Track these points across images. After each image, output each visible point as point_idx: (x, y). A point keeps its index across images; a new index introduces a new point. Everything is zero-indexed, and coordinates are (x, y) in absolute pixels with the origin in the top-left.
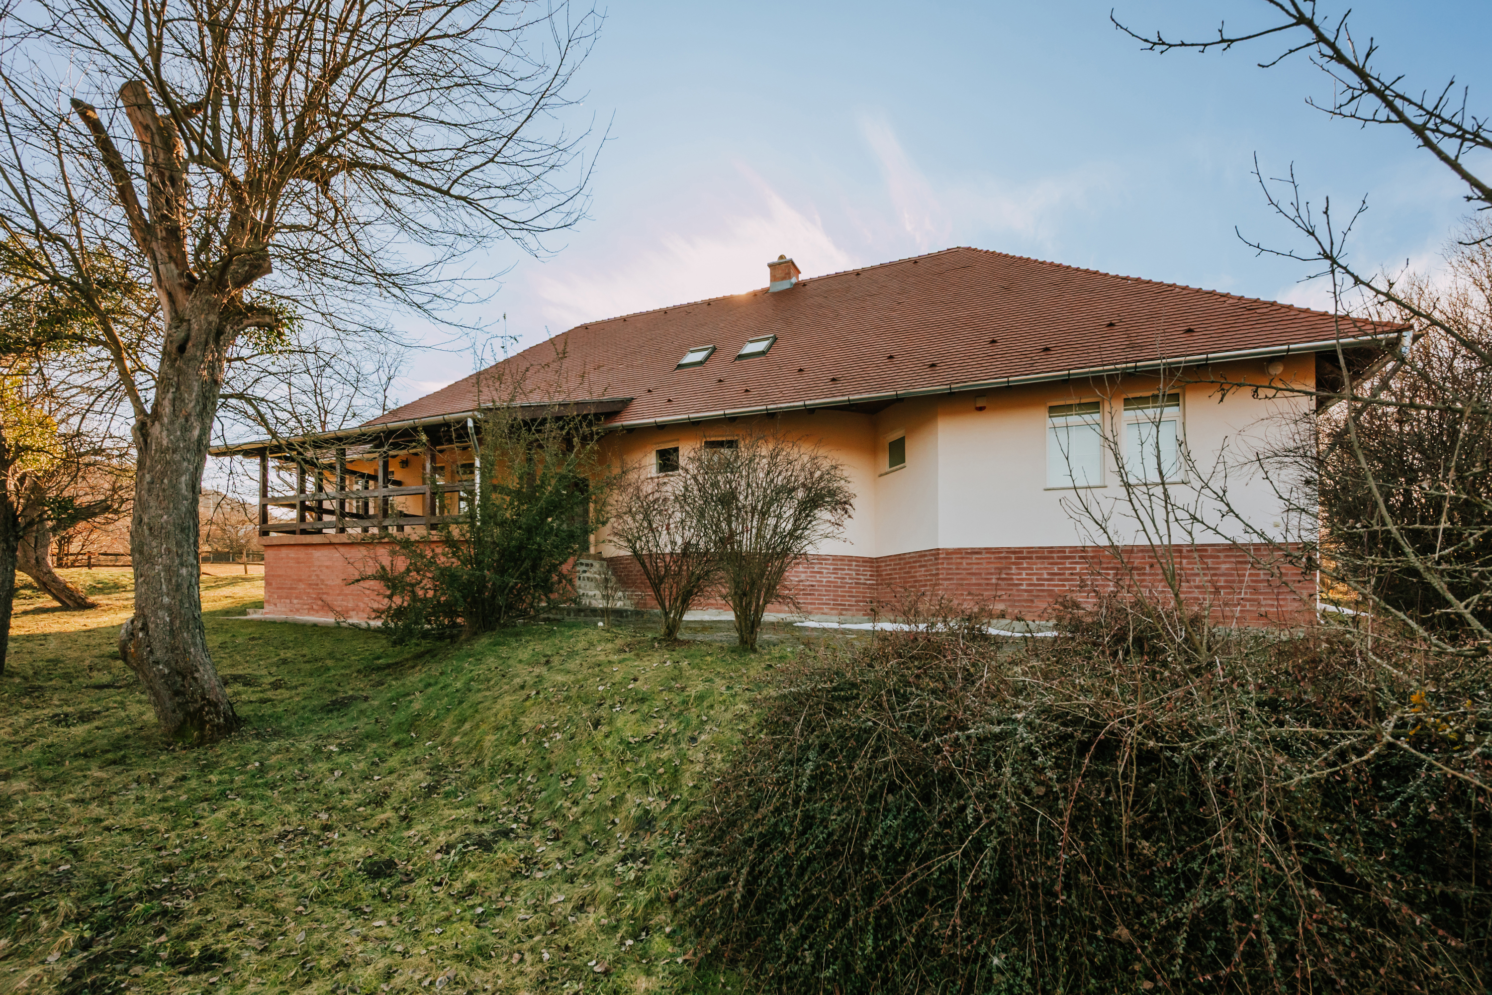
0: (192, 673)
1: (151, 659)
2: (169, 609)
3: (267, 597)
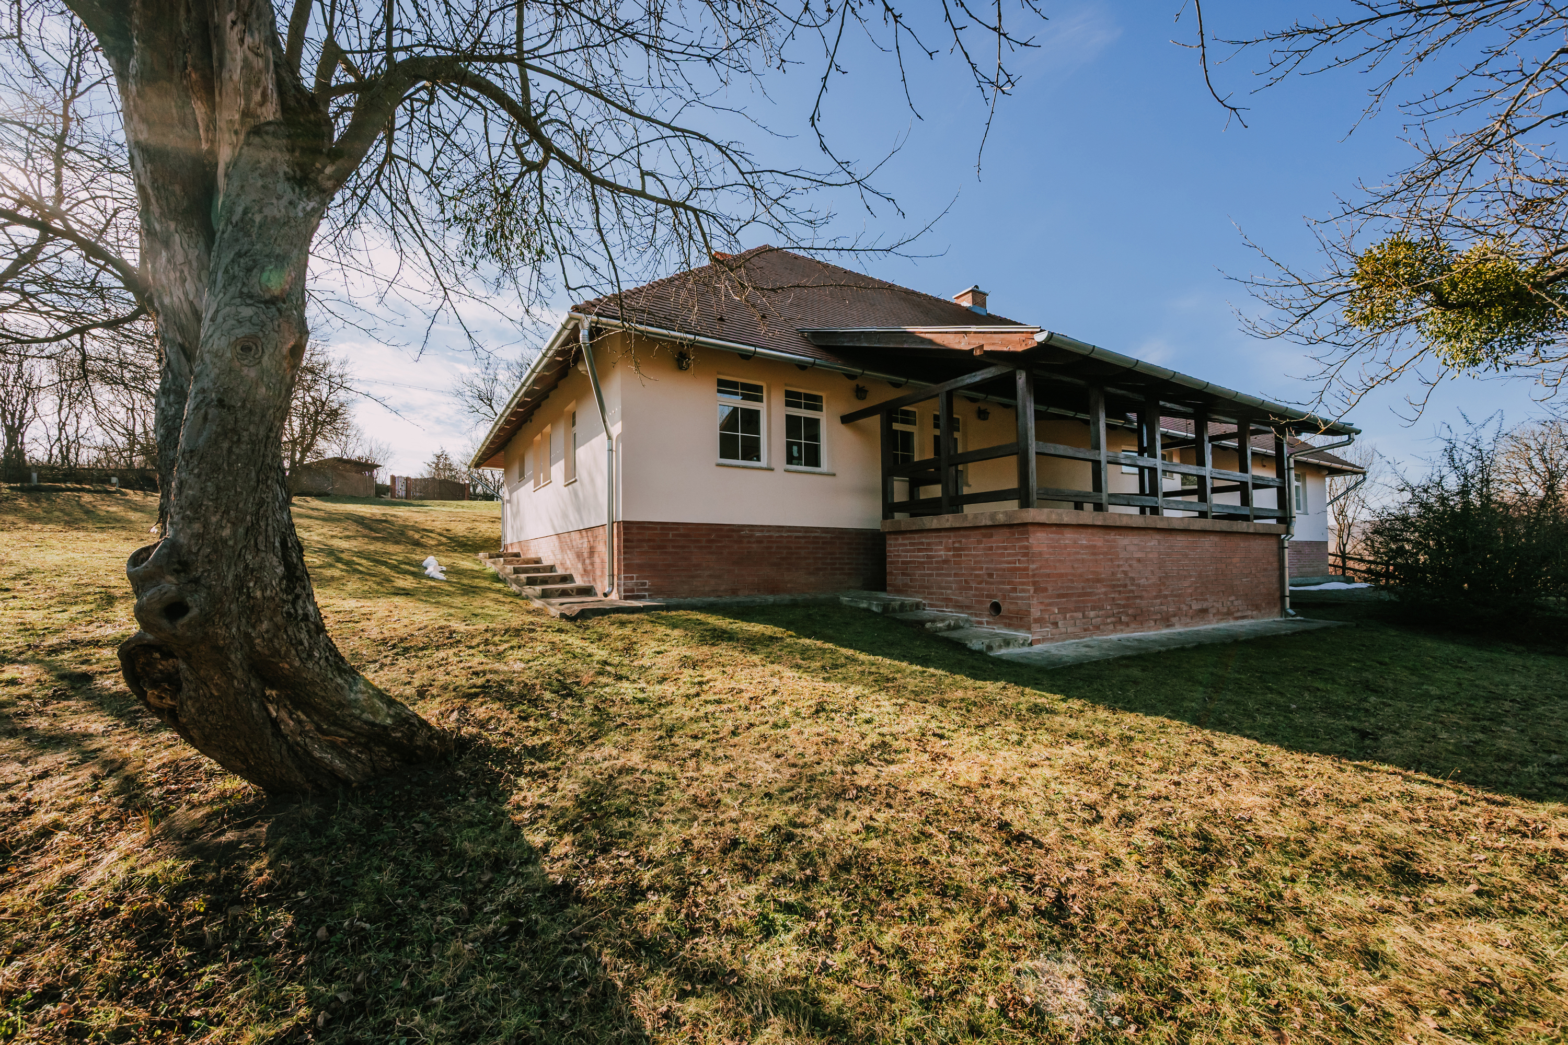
3: (1035, 612)
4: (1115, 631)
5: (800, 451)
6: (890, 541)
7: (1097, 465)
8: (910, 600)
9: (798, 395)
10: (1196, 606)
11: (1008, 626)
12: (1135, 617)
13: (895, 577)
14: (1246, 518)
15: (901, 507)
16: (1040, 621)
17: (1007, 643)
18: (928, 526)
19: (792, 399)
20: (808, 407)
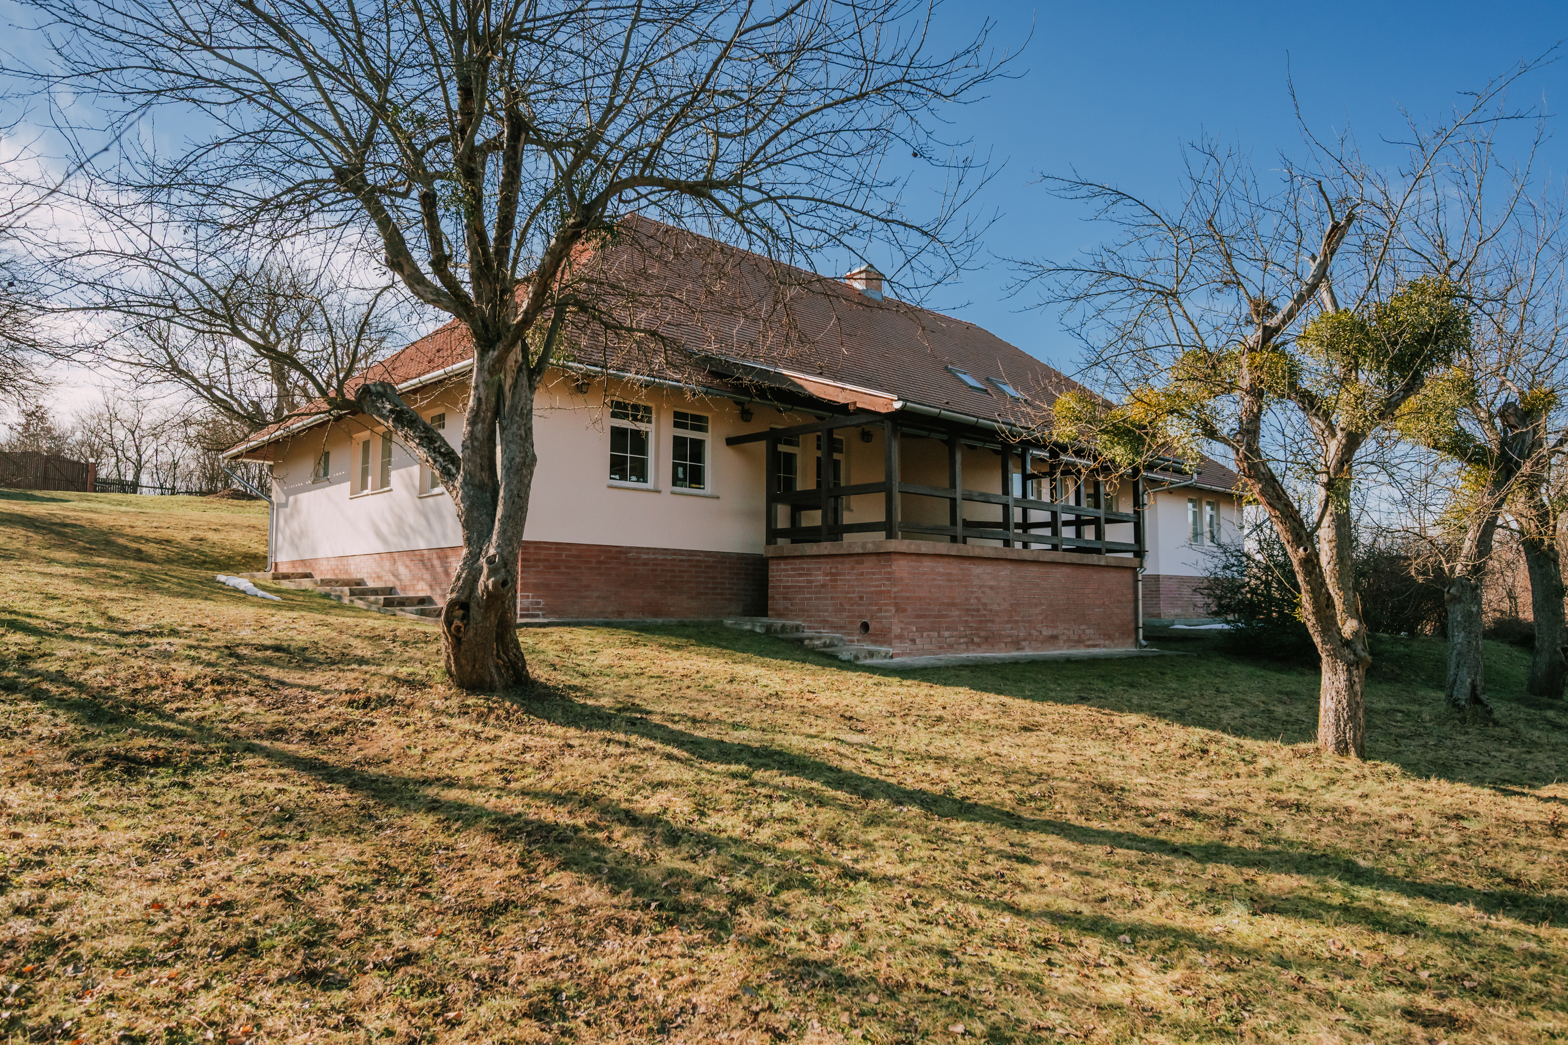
3: (896, 630)
4: (967, 650)
5: (685, 473)
6: (773, 566)
7: (953, 501)
8: (789, 623)
9: (684, 416)
10: (1046, 632)
11: (875, 642)
12: (986, 639)
13: (776, 602)
14: (1098, 551)
15: (783, 533)
16: (900, 637)
17: (871, 654)
18: (809, 553)
19: (680, 420)
20: (695, 428)
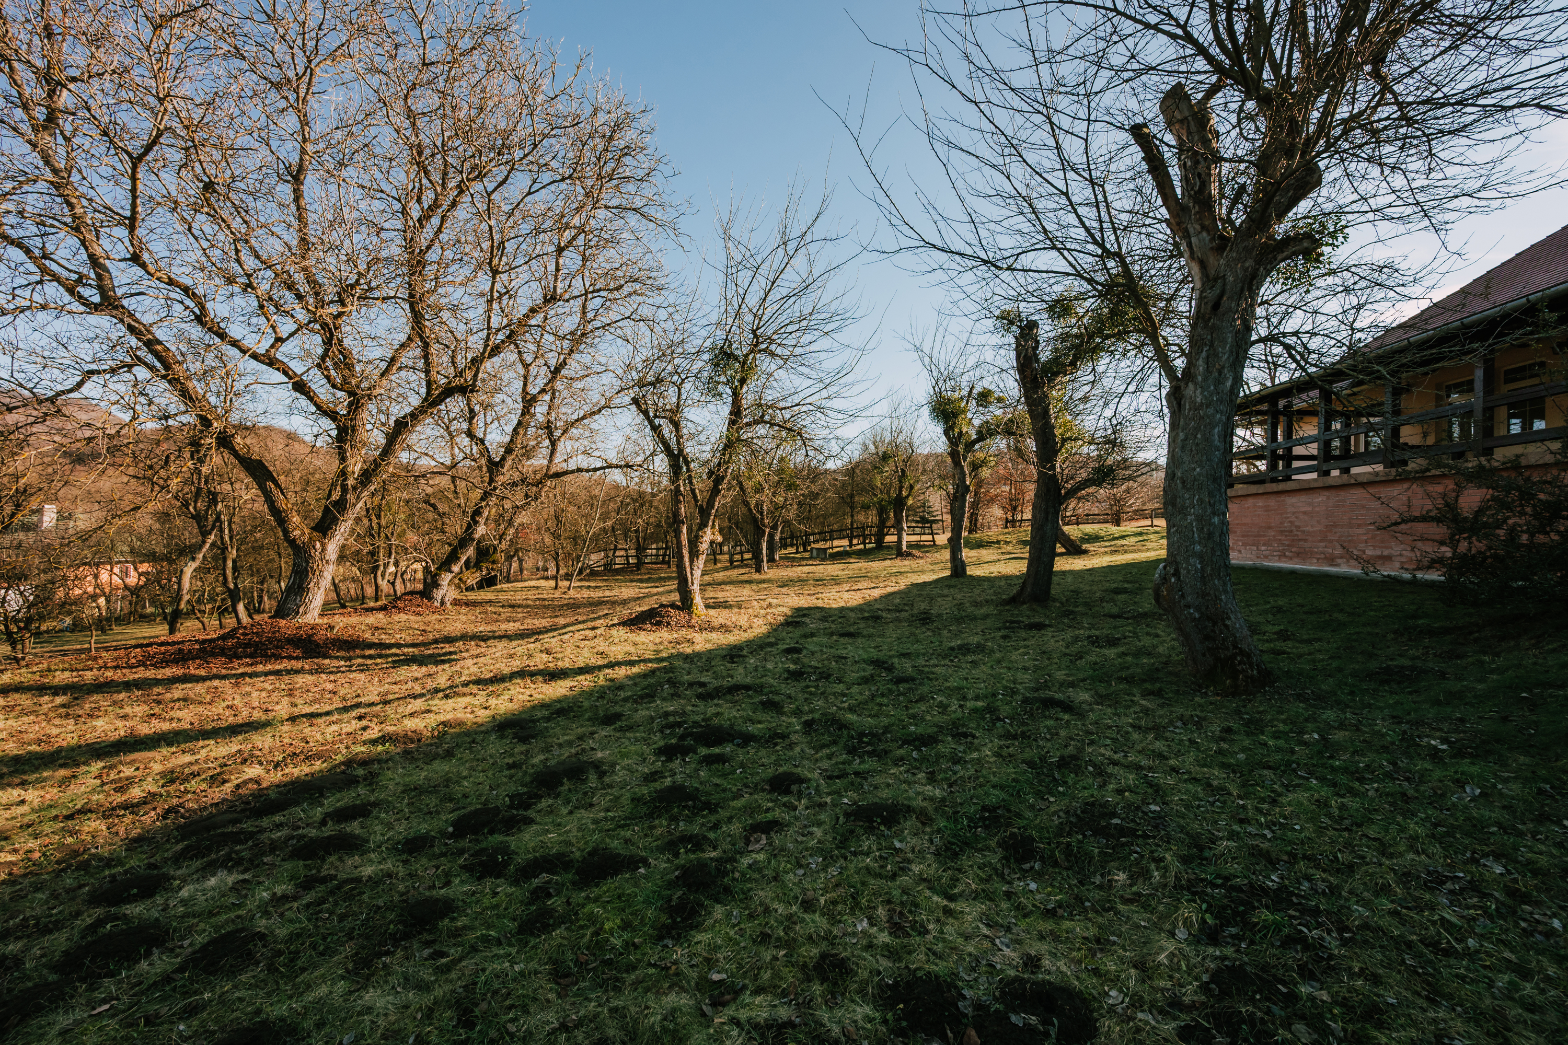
0: (1223, 620)
1: (1183, 603)
2: (1201, 556)
